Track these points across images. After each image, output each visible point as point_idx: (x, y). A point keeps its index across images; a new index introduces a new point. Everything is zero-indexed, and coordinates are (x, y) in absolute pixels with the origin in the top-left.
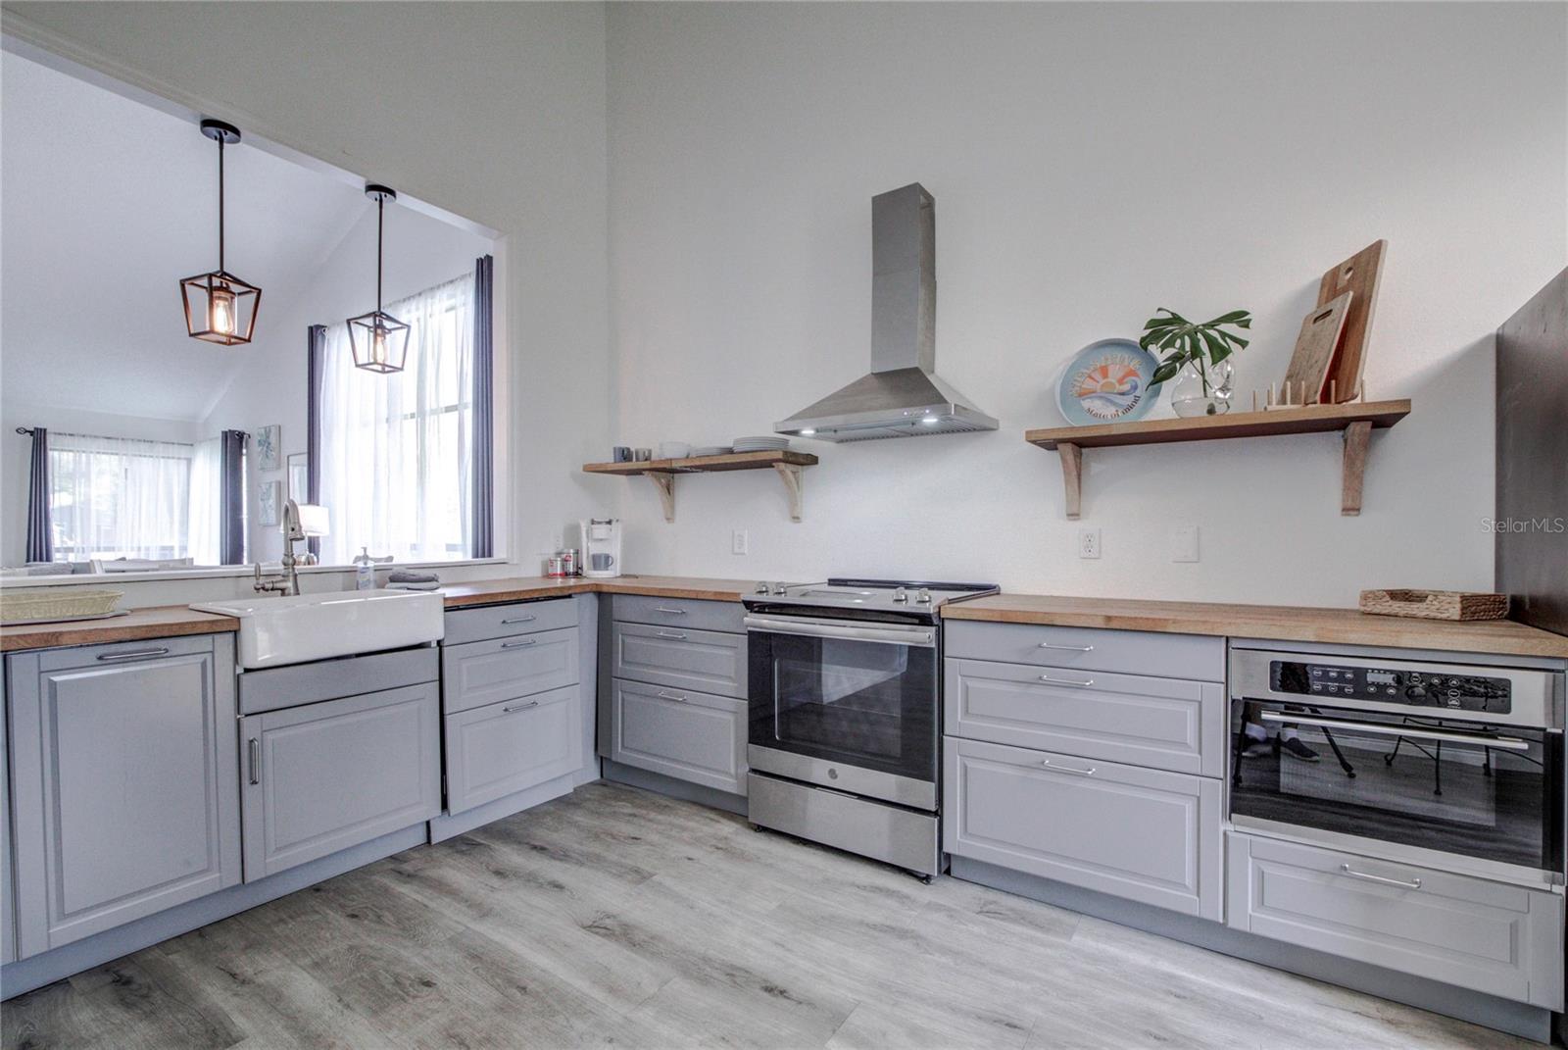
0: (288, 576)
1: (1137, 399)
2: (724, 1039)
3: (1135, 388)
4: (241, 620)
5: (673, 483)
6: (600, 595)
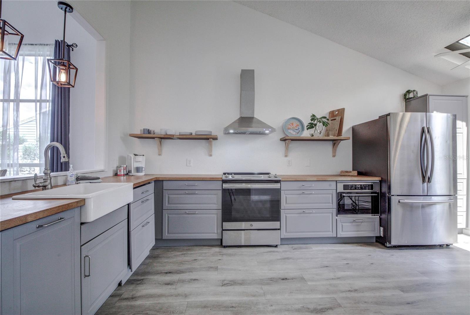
0: (48, 179)
1: (299, 131)
2: (291, 293)
3: (299, 129)
4: (85, 200)
5: (162, 142)
6: (155, 181)
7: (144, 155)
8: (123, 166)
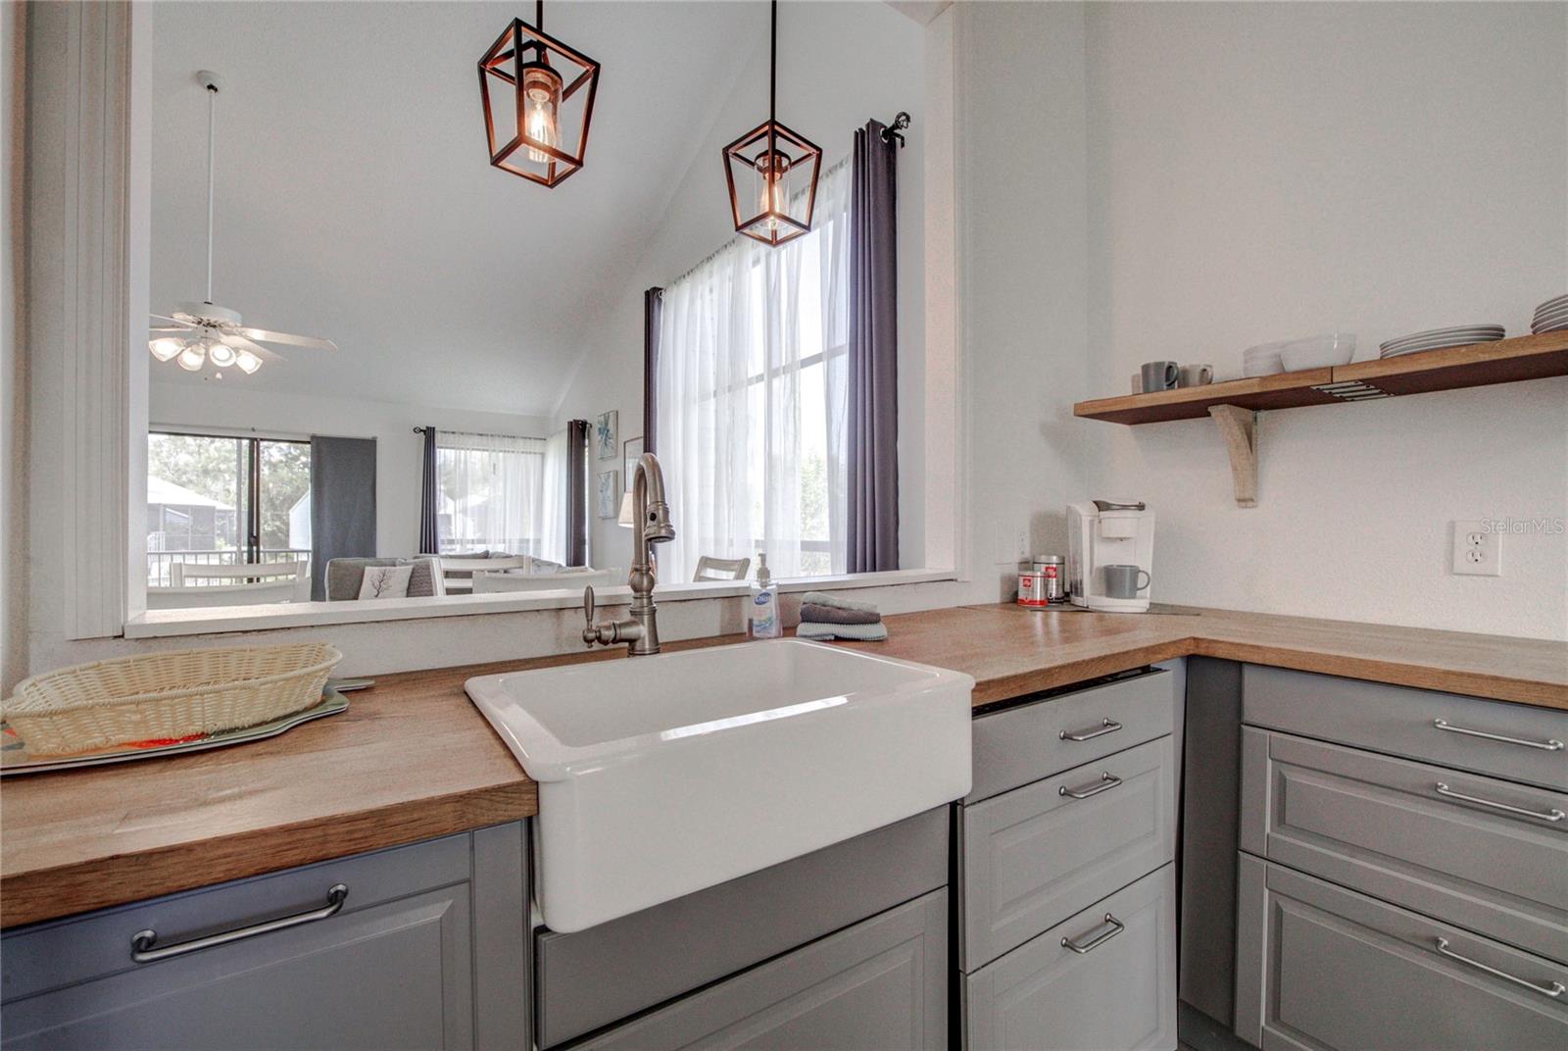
0: (641, 614)
5: (1259, 428)
6: (1191, 660)
7: (1144, 501)
8: (1043, 558)
